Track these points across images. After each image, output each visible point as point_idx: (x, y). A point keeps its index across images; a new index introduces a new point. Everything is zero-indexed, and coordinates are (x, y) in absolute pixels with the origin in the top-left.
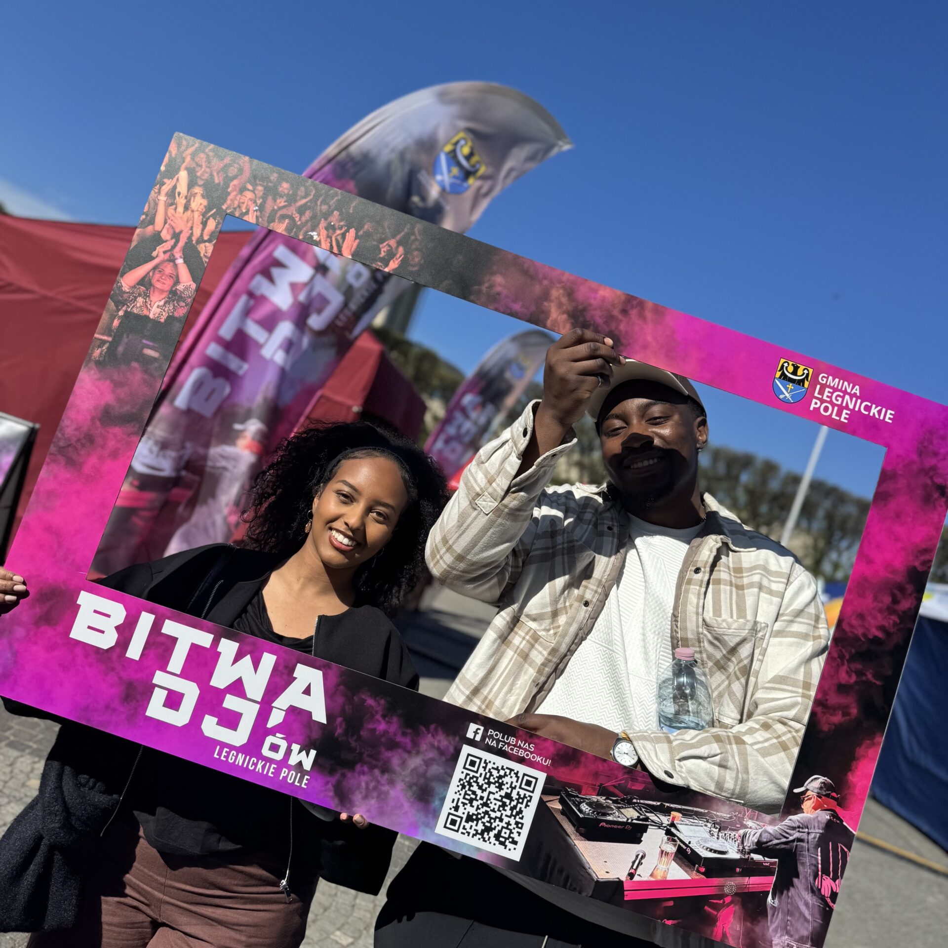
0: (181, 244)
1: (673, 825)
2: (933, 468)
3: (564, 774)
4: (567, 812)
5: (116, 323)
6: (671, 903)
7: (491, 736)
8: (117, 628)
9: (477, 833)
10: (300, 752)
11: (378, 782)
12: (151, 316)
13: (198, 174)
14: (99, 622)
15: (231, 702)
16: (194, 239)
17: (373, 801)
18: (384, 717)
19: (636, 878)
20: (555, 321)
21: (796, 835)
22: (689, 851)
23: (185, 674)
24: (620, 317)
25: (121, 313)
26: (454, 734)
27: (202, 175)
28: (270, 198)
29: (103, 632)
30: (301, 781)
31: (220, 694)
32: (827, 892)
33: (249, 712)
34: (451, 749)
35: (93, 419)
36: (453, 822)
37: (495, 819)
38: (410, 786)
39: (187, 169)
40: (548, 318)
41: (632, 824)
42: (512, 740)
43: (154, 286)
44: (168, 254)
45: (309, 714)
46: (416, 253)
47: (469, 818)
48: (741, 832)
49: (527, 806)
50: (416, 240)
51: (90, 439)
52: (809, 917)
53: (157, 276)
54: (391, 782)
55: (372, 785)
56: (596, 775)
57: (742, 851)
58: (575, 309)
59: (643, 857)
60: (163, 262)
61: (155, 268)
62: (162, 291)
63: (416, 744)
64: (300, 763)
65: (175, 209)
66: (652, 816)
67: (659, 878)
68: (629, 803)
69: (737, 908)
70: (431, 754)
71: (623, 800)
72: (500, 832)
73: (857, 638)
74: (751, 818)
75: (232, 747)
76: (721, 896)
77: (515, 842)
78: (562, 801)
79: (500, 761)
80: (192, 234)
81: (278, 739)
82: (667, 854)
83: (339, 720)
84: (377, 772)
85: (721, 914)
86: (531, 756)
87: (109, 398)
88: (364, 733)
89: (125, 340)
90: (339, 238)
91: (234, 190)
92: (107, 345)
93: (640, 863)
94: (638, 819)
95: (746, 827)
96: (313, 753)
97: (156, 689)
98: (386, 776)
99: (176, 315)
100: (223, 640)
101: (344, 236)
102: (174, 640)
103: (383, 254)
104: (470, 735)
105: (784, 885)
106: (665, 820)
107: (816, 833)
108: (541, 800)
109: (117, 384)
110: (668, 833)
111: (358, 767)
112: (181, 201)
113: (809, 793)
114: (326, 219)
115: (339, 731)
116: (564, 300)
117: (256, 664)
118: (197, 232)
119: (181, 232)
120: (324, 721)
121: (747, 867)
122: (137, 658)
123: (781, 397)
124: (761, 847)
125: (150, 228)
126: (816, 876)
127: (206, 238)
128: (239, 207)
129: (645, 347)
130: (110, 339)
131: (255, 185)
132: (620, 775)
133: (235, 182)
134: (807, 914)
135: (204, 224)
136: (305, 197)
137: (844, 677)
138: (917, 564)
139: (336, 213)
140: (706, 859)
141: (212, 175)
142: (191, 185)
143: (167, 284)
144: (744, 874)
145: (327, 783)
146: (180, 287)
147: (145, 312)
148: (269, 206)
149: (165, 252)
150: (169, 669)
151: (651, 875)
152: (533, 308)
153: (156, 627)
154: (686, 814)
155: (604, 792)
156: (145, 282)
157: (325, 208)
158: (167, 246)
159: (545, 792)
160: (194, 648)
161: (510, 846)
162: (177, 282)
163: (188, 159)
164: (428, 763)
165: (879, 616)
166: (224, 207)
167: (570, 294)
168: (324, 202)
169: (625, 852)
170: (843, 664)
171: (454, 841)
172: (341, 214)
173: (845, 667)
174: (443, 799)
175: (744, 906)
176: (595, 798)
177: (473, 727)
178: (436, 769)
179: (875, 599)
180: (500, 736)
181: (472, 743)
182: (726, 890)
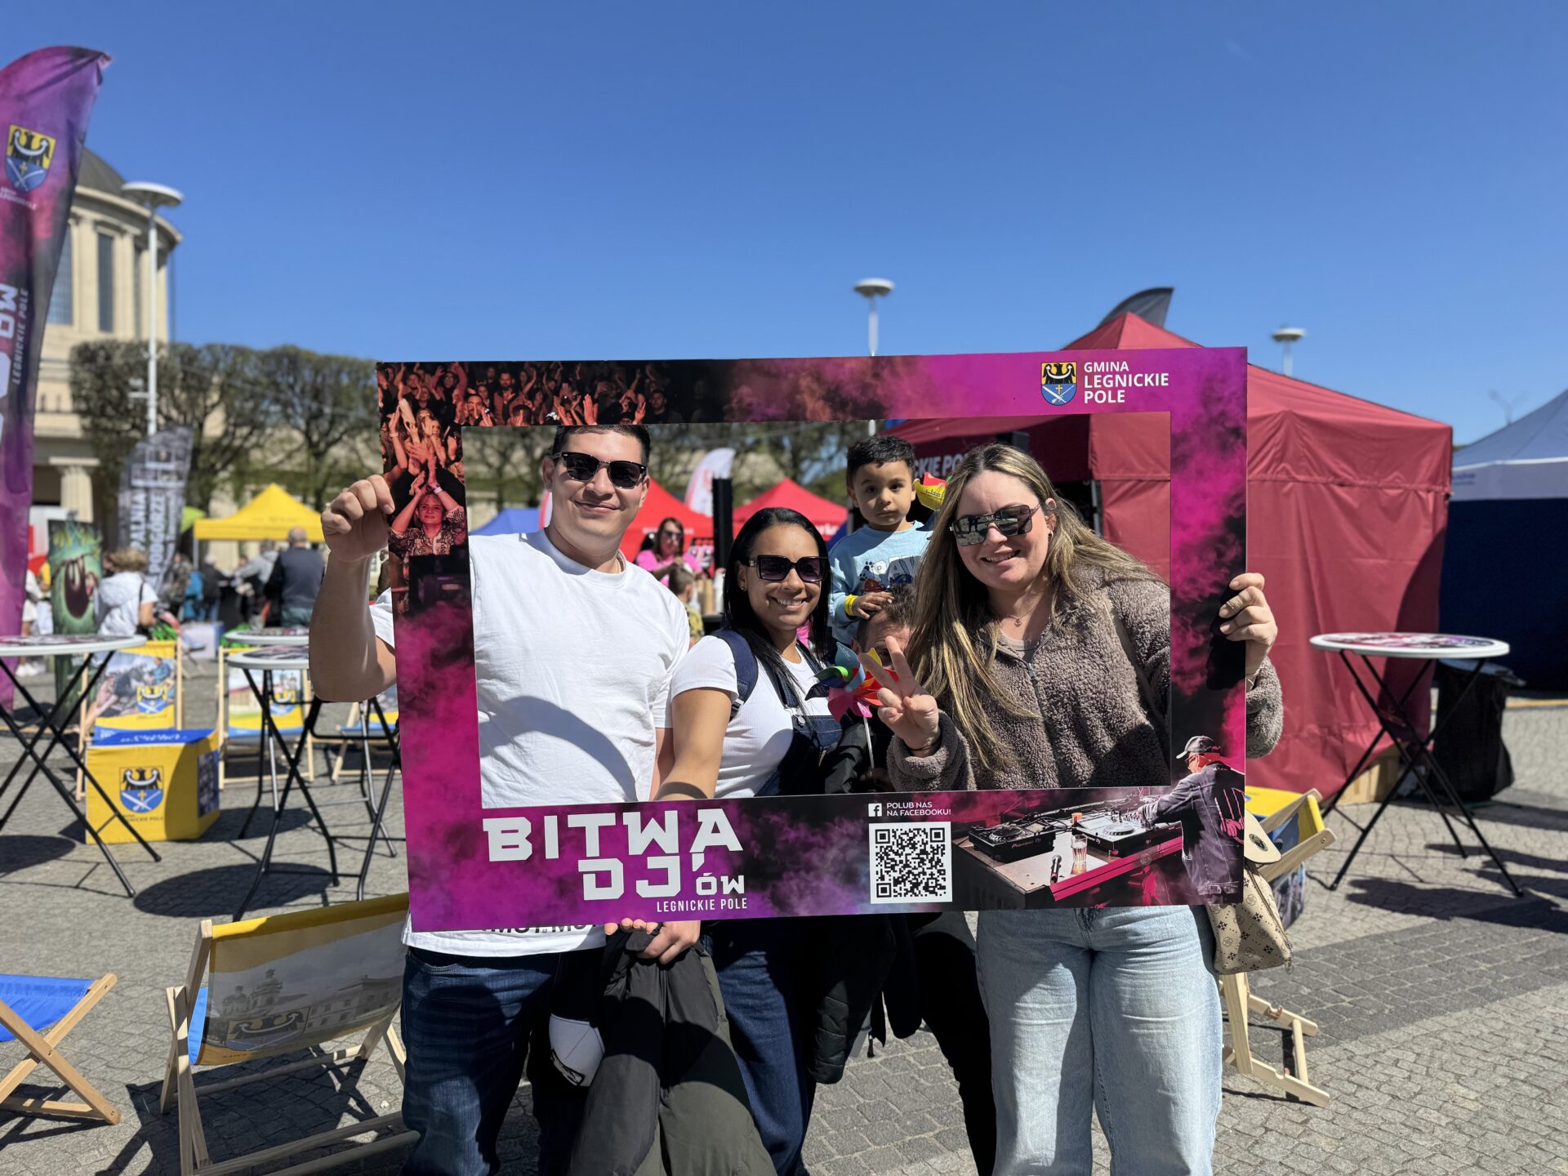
0: (432, 474)
1: (1077, 824)
2: (1223, 414)
3: (965, 816)
4: (979, 846)
5: (406, 571)
6: (1098, 889)
7: (891, 809)
8: (528, 838)
9: (907, 892)
10: (730, 881)
11: (807, 881)
12: (435, 552)
13: (418, 397)
14: (510, 839)
15: (653, 863)
16: (442, 463)
17: (809, 898)
18: (791, 826)
19: (1060, 880)
20: (814, 412)
21: (1191, 794)
22: (1098, 841)
23: (604, 854)
24: (874, 382)
25: (406, 561)
26: (858, 818)
27: (421, 396)
28: (496, 395)
29: (517, 846)
30: (740, 904)
31: (641, 859)
32: (1233, 833)
33: (673, 865)
34: (860, 832)
35: (425, 668)
36: (884, 890)
37: (919, 874)
38: (835, 874)
39: (404, 396)
40: (805, 411)
41: (1040, 836)
42: (910, 805)
43: (426, 525)
44: (424, 488)
45: (725, 847)
46: (656, 395)
47: (897, 882)
48: (1140, 809)
49: (943, 854)
50: (651, 382)
51: (430, 685)
52: (1224, 859)
53: (424, 513)
54: (818, 877)
55: (802, 885)
56: (994, 806)
57: (1147, 825)
58: (829, 391)
59: (1059, 860)
60: (423, 497)
61: (418, 506)
62: (434, 525)
63: (827, 839)
64: (734, 890)
65: (411, 441)
66: (1056, 824)
67: (1080, 873)
68: (1032, 820)
69: (1157, 874)
70: (844, 842)
71: (1025, 819)
72: (927, 883)
73: (1195, 602)
74: (1146, 794)
75: (669, 899)
76: (1140, 868)
77: (943, 888)
78: (972, 840)
79: (906, 826)
80: (438, 460)
81: (707, 878)
82: (1080, 850)
83: (753, 843)
84: (803, 873)
85: (1145, 882)
86: (931, 812)
87: (432, 643)
88: (778, 846)
89: (421, 584)
90: (578, 409)
91: (458, 400)
92: (407, 595)
93: (1059, 866)
94: (1044, 830)
95: (1143, 803)
96: (741, 878)
97: (585, 876)
98: (812, 874)
99: (457, 543)
100: (625, 815)
101: (581, 405)
102: (582, 830)
103: (625, 409)
104: (872, 814)
105: (1192, 840)
106: (1068, 823)
107: (1208, 787)
108: (953, 844)
109: (433, 627)
110: (1075, 832)
111: (785, 875)
112: (413, 431)
113: (1191, 755)
114: (558, 395)
115: (756, 852)
116: (815, 386)
117: (662, 824)
118: (442, 456)
119: (427, 461)
120: (739, 848)
121: (1154, 837)
122: (556, 856)
123: (1054, 401)
124: (1162, 816)
125: (396, 468)
126: (1219, 822)
127: (453, 458)
128: (471, 415)
129: (908, 402)
130: (407, 588)
131: (476, 388)
132: (1016, 799)
133: (456, 392)
134: (1220, 856)
135: (445, 445)
136: (529, 380)
137: (1191, 641)
138: (1231, 512)
139: (564, 385)
140: (1115, 842)
141: (431, 395)
142: (415, 410)
143: (436, 517)
144: (1153, 844)
145: (763, 897)
146: (450, 515)
147: (428, 551)
148: (499, 402)
149: (420, 487)
150: (588, 855)
151: (1072, 872)
152: (788, 406)
153: (562, 825)
154: (1085, 811)
155: (1005, 818)
156: (415, 523)
157: (552, 384)
158: (420, 480)
159: (954, 837)
160: (602, 829)
161: (941, 892)
162: (445, 511)
163: (401, 386)
164: (843, 850)
165: (1209, 574)
166: (456, 421)
167: (818, 377)
168: (549, 379)
169: (1043, 862)
170: (1188, 630)
171: (890, 905)
172: (570, 384)
173: (1191, 632)
174: (868, 875)
175: (1163, 870)
176: (1000, 827)
177: (871, 807)
178: (852, 853)
179: (1200, 558)
180: (898, 805)
181: (876, 820)
182: (1143, 862)
